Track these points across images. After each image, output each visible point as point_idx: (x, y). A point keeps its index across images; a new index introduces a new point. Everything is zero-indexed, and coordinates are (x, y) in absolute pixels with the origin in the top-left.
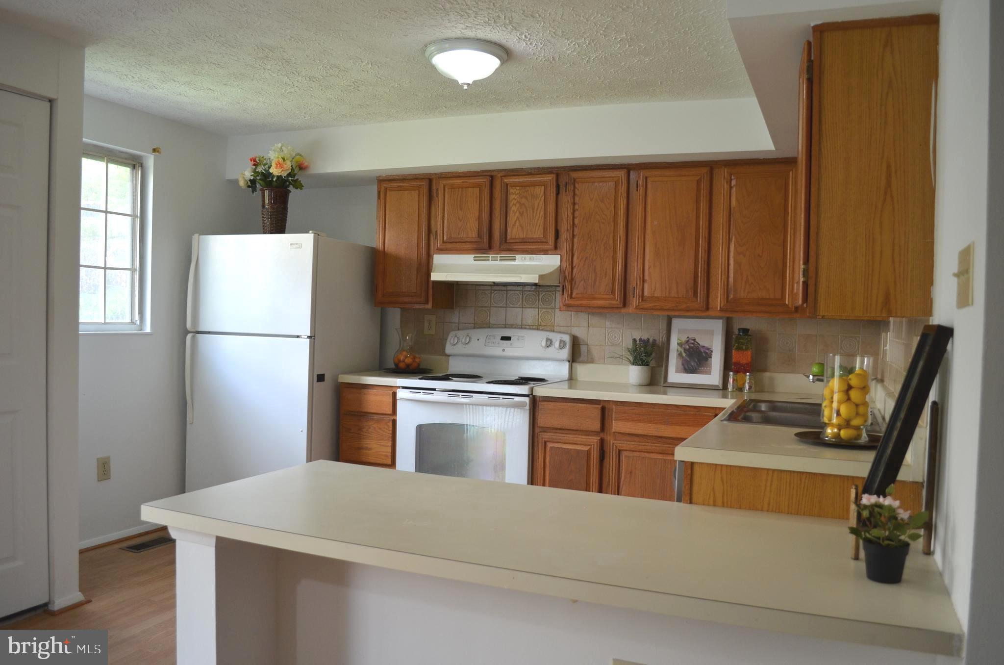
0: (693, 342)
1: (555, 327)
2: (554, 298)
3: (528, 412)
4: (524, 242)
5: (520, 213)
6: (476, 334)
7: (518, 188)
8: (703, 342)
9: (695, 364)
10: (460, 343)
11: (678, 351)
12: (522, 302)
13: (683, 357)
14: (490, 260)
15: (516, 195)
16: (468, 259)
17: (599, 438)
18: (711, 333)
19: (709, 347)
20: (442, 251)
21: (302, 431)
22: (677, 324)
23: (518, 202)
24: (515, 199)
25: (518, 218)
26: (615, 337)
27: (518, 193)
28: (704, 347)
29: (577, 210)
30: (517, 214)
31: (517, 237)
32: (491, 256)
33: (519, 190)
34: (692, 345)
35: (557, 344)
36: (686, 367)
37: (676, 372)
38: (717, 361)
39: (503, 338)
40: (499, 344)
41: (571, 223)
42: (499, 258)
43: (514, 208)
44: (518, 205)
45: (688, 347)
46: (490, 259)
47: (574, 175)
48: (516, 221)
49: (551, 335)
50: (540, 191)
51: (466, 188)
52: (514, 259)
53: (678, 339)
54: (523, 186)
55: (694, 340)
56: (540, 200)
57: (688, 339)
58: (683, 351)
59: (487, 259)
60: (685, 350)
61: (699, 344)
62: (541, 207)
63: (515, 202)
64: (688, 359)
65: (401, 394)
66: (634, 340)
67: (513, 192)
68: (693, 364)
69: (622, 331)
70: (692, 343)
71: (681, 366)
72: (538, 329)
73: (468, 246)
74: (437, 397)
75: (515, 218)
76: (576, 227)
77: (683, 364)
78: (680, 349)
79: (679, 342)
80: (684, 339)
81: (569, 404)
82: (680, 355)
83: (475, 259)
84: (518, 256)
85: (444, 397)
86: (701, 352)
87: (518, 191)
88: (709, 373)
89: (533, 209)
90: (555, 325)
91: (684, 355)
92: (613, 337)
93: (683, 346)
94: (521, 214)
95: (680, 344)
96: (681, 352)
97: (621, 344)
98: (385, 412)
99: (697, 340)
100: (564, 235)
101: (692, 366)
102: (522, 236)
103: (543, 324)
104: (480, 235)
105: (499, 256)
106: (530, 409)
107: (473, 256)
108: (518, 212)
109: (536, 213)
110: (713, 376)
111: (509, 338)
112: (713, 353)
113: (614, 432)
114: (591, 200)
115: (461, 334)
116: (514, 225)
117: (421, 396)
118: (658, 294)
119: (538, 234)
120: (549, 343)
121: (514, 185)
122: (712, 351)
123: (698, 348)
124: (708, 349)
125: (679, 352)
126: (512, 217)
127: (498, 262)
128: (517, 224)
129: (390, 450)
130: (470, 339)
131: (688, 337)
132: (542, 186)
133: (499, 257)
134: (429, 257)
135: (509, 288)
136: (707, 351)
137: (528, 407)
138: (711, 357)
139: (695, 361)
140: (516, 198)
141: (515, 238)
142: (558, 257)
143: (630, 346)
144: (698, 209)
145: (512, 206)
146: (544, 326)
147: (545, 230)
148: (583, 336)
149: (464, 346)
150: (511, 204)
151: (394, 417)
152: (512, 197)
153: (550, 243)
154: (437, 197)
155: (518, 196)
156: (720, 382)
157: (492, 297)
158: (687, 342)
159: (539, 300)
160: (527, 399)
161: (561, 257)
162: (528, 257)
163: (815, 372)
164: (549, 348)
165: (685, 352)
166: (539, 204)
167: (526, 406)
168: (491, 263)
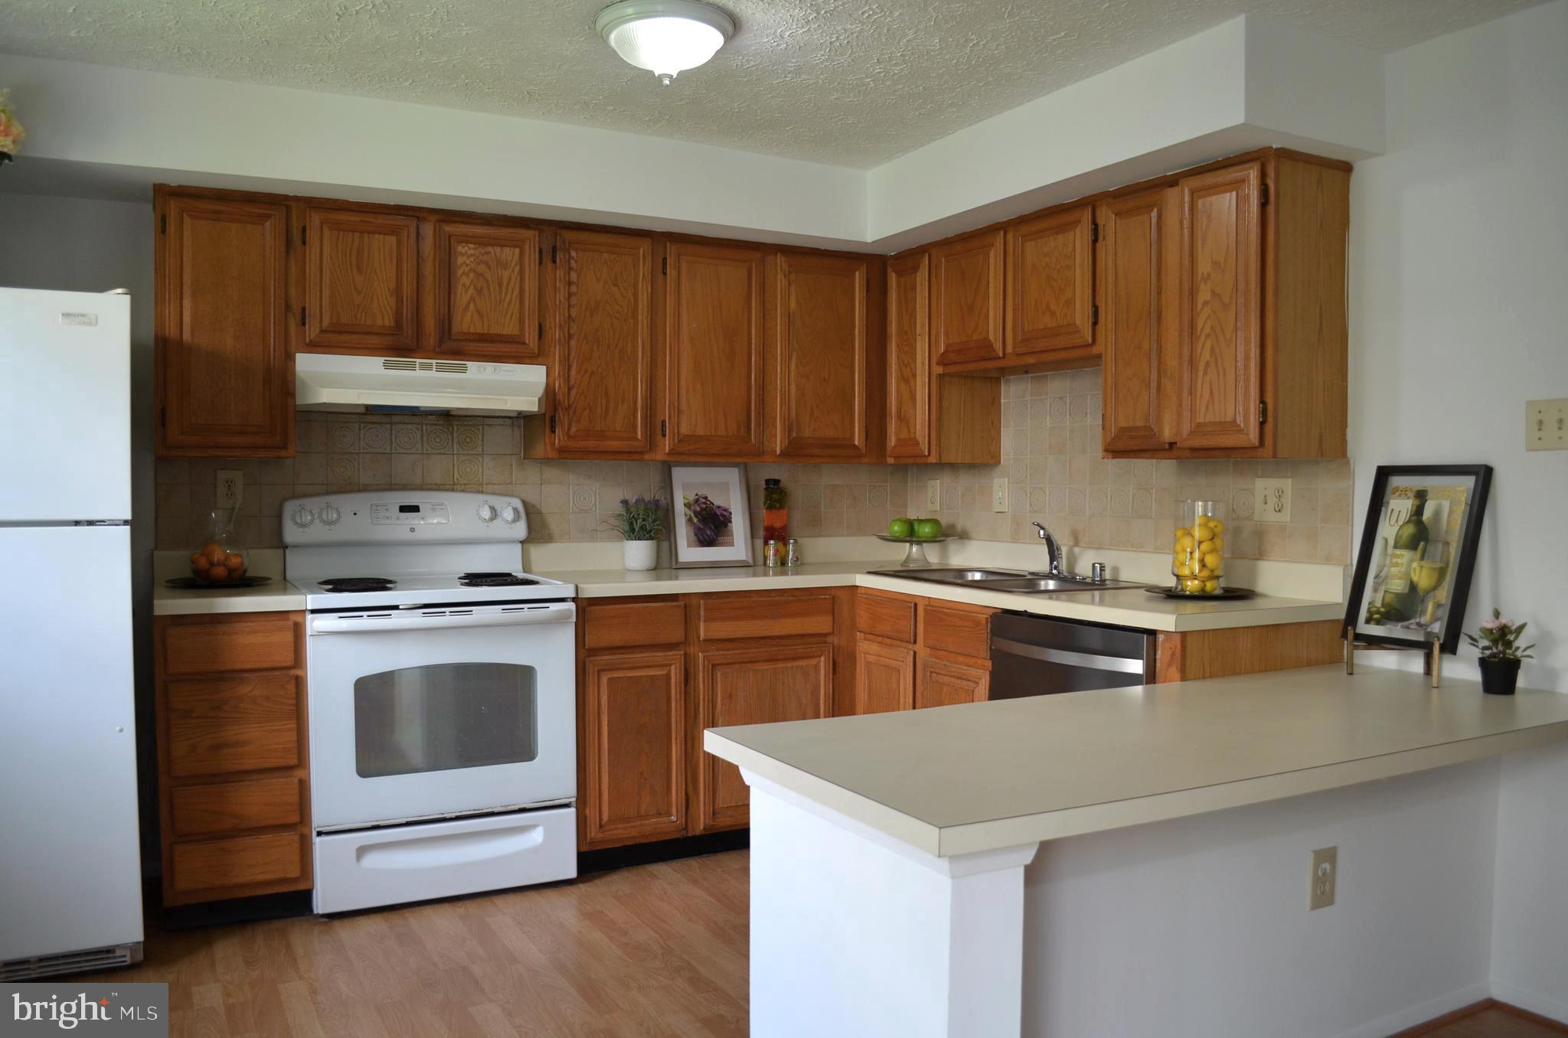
0: (704, 501)
1: (485, 486)
2: (480, 437)
3: (574, 624)
4: (483, 338)
5: (475, 288)
6: (347, 503)
7: (472, 246)
8: (718, 501)
9: (712, 533)
10: (317, 521)
11: (686, 515)
12: (422, 444)
13: (694, 524)
14: (417, 368)
15: (468, 257)
16: (371, 366)
17: (682, 653)
18: (725, 487)
19: (727, 507)
20: (316, 346)
21: (121, 730)
22: (680, 475)
23: (471, 270)
24: (467, 265)
25: (472, 299)
26: (585, 499)
27: (471, 255)
28: (719, 507)
29: (575, 294)
30: (471, 291)
31: (472, 330)
32: (418, 361)
33: (473, 249)
34: (704, 506)
35: (508, 515)
36: (701, 538)
37: (689, 546)
38: (739, 525)
39: (404, 509)
40: (398, 519)
41: (567, 315)
42: (434, 367)
43: (465, 280)
44: (472, 275)
45: (698, 509)
46: (417, 366)
47: (569, 235)
48: (469, 303)
49: (498, 502)
50: (509, 254)
51: (370, 233)
52: (464, 370)
53: (684, 498)
54: (481, 242)
55: (706, 498)
56: (513, 271)
57: (697, 497)
58: (692, 515)
59: (412, 367)
60: (695, 512)
61: (713, 504)
62: (515, 283)
63: (467, 269)
64: (702, 527)
65: (316, 624)
66: (625, 502)
67: (464, 251)
68: (709, 533)
69: (594, 489)
70: (705, 503)
71: (693, 538)
72: (453, 490)
73: (375, 340)
74: (396, 620)
75: (466, 298)
76: (574, 321)
77: (696, 535)
78: (689, 512)
79: (687, 501)
80: (692, 498)
81: (618, 606)
82: (690, 520)
83: (387, 366)
84: (469, 364)
85: (417, 619)
86: (717, 514)
87: (472, 252)
88: (731, 544)
89: (500, 285)
90: (485, 482)
91: (695, 520)
92: (582, 499)
93: (692, 507)
94: (479, 292)
95: (687, 505)
96: (690, 515)
97: (594, 509)
98: (278, 665)
99: (709, 499)
100: (555, 334)
101: (708, 536)
102: (480, 330)
103: (463, 482)
104: (398, 325)
105: (434, 361)
106: (576, 623)
107: (382, 359)
108: (472, 287)
109: (506, 294)
110: (738, 546)
111: (415, 509)
112: (733, 516)
113: (704, 640)
114: (598, 280)
115: (314, 504)
116: (467, 309)
117: (365, 622)
118: (700, 431)
119: (509, 328)
120: (495, 514)
121: (465, 239)
122: (731, 513)
123: (712, 509)
124: (726, 510)
125: (688, 517)
126: (463, 296)
127: (433, 374)
128: (472, 304)
129: (293, 736)
130: (339, 513)
131: (697, 495)
132: (515, 247)
133: (434, 364)
134: (290, 358)
135: (395, 419)
136: (725, 513)
137: (574, 619)
138: (731, 522)
139: (711, 528)
140: (468, 262)
141: (469, 333)
142: (544, 369)
143: (620, 509)
144: (749, 308)
145: (461, 276)
146: (465, 484)
147: (521, 321)
148: (533, 498)
149: (328, 527)
150: (459, 273)
151: (299, 672)
152: (460, 260)
153: (531, 345)
154: (304, 243)
155: (472, 259)
156: (747, 556)
157: (361, 436)
158: (697, 501)
159: (453, 440)
160: (572, 606)
161: (547, 368)
162: (489, 366)
163: (898, 532)
164: (494, 521)
165: (696, 516)
166: (510, 279)
167: (570, 617)
168: (419, 373)
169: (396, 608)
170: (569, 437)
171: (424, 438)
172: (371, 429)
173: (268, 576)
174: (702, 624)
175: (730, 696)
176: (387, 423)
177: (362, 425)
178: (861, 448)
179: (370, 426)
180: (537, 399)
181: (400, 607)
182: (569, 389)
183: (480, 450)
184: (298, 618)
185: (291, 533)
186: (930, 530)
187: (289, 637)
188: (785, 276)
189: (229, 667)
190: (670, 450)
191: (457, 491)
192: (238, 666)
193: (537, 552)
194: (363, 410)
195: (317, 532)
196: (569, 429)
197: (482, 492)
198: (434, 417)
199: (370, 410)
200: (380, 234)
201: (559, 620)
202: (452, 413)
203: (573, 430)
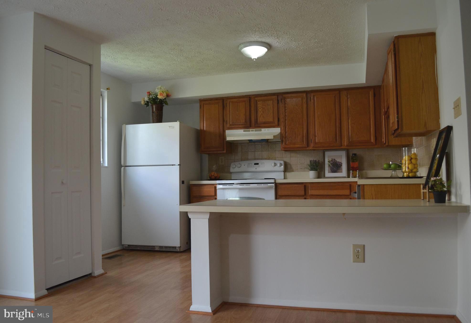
0: (334, 160)
1: (276, 158)
4: (265, 123)
6: (243, 163)
7: (261, 102)
8: (338, 160)
10: (236, 167)
11: (328, 164)
12: (262, 149)
15: (261, 104)
16: (241, 132)
18: (341, 157)
20: (229, 129)
21: (177, 205)
24: (260, 106)
25: (262, 114)
26: (302, 161)
28: (338, 162)
29: (287, 109)
32: (251, 129)
34: (334, 162)
35: (279, 165)
36: (332, 170)
37: (329, 172)
38: (344, 167)
39: (255, 164)
40: (254, 166)
41: (284, 115)
43: (260, 110)
44: (261, 108)
45: (332, 162)
47: (284, 96)
48: (261, 115)
49: (276, 161)
50: (270, 102)
51: (239, 102)
52: (261, 130)
53: (328, 160)
54: (263, 100)
55: (335, 160)
56: (271, 106)
58: (330, 164)
59: (249, 131)
60: (331, 164)
61: (337, 161)
62: (272, 109)
64: (333, 167)
65: (219, 187)
66: (311, 161)
67: (259, 103)
68: (335, 169)
69: (304, 158)
71: (330, 170)
72: (269, 160)
73: (240, 126)
76: (286, 116)
77: (331, 170)
78: (329, 163)
79: (329, 161)
80: (330, 159)
81: (287, 185)
82: (329, 166)
83: (244, 131)
84: (262, 129)
86: (338, 164)
88: (342, 172)
89: (268, 110)
91: (331, 166)
92: (301, 161)
93: (330, 162)
95: (329, 162)
96: (330, 165)
97: (304, 163)
98: (211, 195)
99: (336, 160)
100: (282, 120)
101: (335, 170)
102: (264, 121)
103: (271, 157)
104: (246, 122)
105: (254, 129)
106: (275, 189)
108: (262, 111)
109: (270, 112)
111: (258, 164)
112: (343, 164)
113: (310, 195)
115: (237, 163)
116: (260, 117)
118: (322, 141)
119: (271, 120)
120: (275, 165)
122: (342, 164)
124: (341, 163)
125: (329, 165)
126: (259, 114)
127: (254, 132)
128: (262, 115)
130: (241, 165)
131: (332, 159)
132: (271, 100)
134: (224, 132)
135: (256, 143)
138: (342, 166)
139: (335, 168)
140: (261, 106)
141: (261, 122)
142: (280, 129)
143: (309, 163)
144: (335, 107)
146: (272, 158)
147: (274, 118)
148: (287, 160)
149: (238, 168)
150: (259, 108)
152: (259, 105)
153: (276, 123)
154: (226, 106)
155: (261, 105)
156: (346, 176)
158: (332, 160)
159: (269, 148)
160: (273, 185)
161: (281, 129)
162: (267, 129)
163: (386, 166)
164: (276, 167)
165: (331, 165)
166: (270, 108)
167: (273, 187)
168: (251, 132)
169: (233, 184)
170: (286, 145)
171: (262, 148)
174: (309, 191)
176: (254, 145)
178: (373, 142)
179: (250, 145)
180: (273, 136)
181: (235, 184)
182: (286, 133)
183: (275, 150)
184: (215, 185)
185: (232, 170)
187: (213, 189)
188: (346, 96)
189: (202, 195)
190: (313, 146)
191: (270, 160)
192: (204, 195)
193: (288, 174)
195: (236, 170)
196: (286, 143)
200: (241, 102)
201: (270, 188)
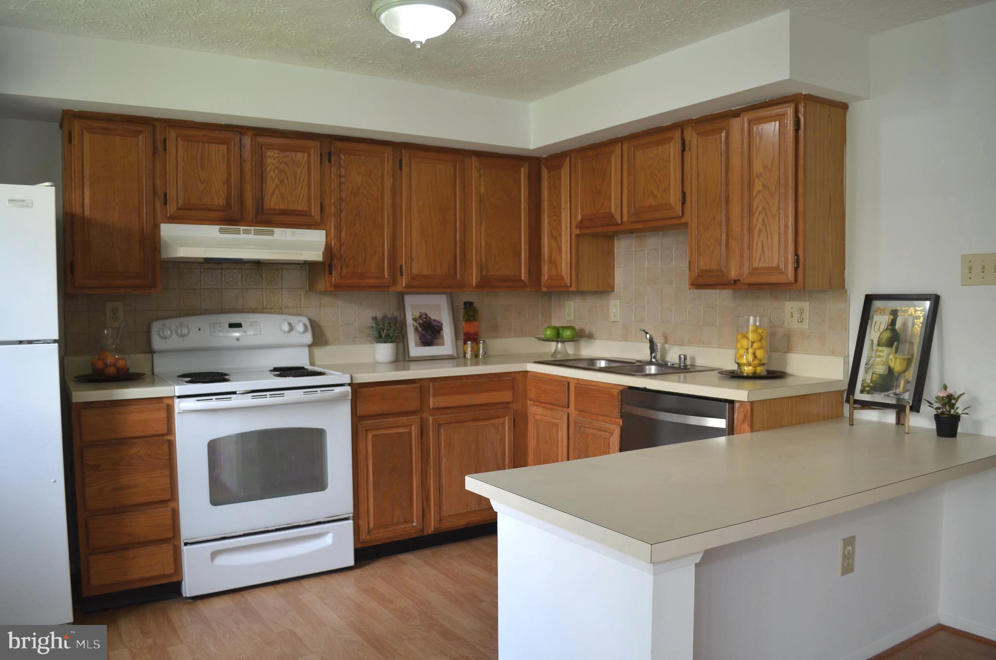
0: (425, 316)
1: (283, 309)
2: (280, 277)
3: (350, 401)
4: (285, 213)
5: (279, 180)
6: (194, 322)
7: (276, 151)
8: (434, 317)
9: (431, 337)
10: (174, 335)
11: (414, 326)
12: (242, 282)
13: (419, 332)
14: (241, 233)
15: (274, 159)
16: (211, 231)
17: (419, 417)
18: (438, 307)
19: (439, 320)
20: (175, 219)
22: (409, 300)
23: (276, 168)
24: (273, 164)
25: (277, 187)
26: (348, 316)
27: (276, 158)
28: (435, 320)
29: (344, 183)
30: (277, 180)
31: (277, 207)
32: (242, 228)
33: (277, 153)
34: (425, 320)
35: (300, 328)
36: (424, 341)
37: (416, 346)
38: (447, 332)
39: (232, 326)
40: (228, 332)
41: (339, 197)
42: (253, 232)
43: (271, 174)
44: (277, 171)
45: (421, 322)
46: (241, 231)
47: (340, 145)
48: (274, 190)
49: (294, 320)
50: (301, 157)
51: (209, 143)
52: (272, 233)
53: (412, 315)
54: (282, 149)
55: (426, 315)
56: (304, 168)
57: (420, 314)
58: (418, 326)
59: (237, 232)
60: (419, 324)
61: (431, 318)
62: (305, 176)
63: (273, 167)
64: (424, 333)
65: (180, 405)
66: (375, 319)
67: (271, 155)
68: (428, 337)
69: (354, 310)
70: (425, 318)
71: (419, 341)
72: (263, 312)
73: (213, 215)
74: (235, 401)
75: (274, 186)
76: (343, 201)
77: (420, 338)
78: (415, 324)
79: (414, 317)
80: (417, 315)
81: (378, 388)
82: (416, 329)
83: (221, 231)
84: (275, 230)
85: (248, 400)
86: (434, 326)
87: (276, 155)
88: (443, 344)
89: (295, 177)
90: (283, 307)
91: (420, 329)
93: (418, 321)
94: (282, 182)
95: (415, 320)
96: (417, 327)
97: (354, 323)
98: (156, 433)
99: (428, 315)
100: (331, 209)
101: (428, 339)
102: (282, 207)
104: (229, 203)
105: (252, 228)
106: (352, 400)
107: (218, 227)
108: (277, 179)
109: (299, 183)
110: (447, 346)
111: (239, 325)
112: (443, 326)
113: (433, 409)
114: (359, 174)
115: (172, 323)
116: (273, 193)
117: (214, 403)
118: (425, 272)
119: (301, 206)
120: (291, 328)
121: (272, 147)
122: (442, 324)
123: (430, 322)
124: (439, 322)
126: (271, 185)
127: (252, 237)
128: (277, 192)
129: (168, 480)
130: (188, 329)
131: (420, 313)
132: (305, 152)
133: (253, 230)
134: (156, 227)
135: (224, 266)
136: (438, 324)
137: (350, 397)
138: (442, 330)
139: (430, 334)
140: (274, 162)
141: (275, 209)
142: (323, 233)
143: (371, 323)
145: (270, 171)
146: (271, 308)
147: (309, 201)
148: (315, 317)
149: (181, 339)
150: (269, 169)
151: (170, 438)
152: (269, 161)
153: (316, 217)
154: (165, 150)
155: (276, 160)
156: (453, 352)
157: (202, 277)
158: (420, 317)
159: (262, 279)
160: (349, 389)
161: (326, 232)
162: (289, 231)
163: (550, 335)
164: (291, 333)
165: (420, 326)
166: (302, 173)
167: (347, 396)
168: (242, 236)
169: (234, 393)
170: (341, 277)
171: (244, 278)
172: (208, 272)
173: (144, 372)
174: (431, 399)
175: (450, 444)
176: (218, 269)
177: (202, 271)
178: (525, 281)
179: (208, 270)
180: (320, 253)
181: (237, 392)
182: (341, 245)
183: (280, 285)
184: (169, 402)
185: (157, 343)
186: (570, 334)
187: (163, 414)
188: (477, 171)
189: (123, 435)
190: (405, 284)
191: (265, 313)
192: (129, 435)
193: (319, 352)
194: (203, 261)
195: (175, 342)
196: (341, 272)
197: (282, 313)
198: (249, 264)
199: (207, 260)
200: (215, 143)
201: (340, 399)
202: (261, 262)
203: (344, 272)
